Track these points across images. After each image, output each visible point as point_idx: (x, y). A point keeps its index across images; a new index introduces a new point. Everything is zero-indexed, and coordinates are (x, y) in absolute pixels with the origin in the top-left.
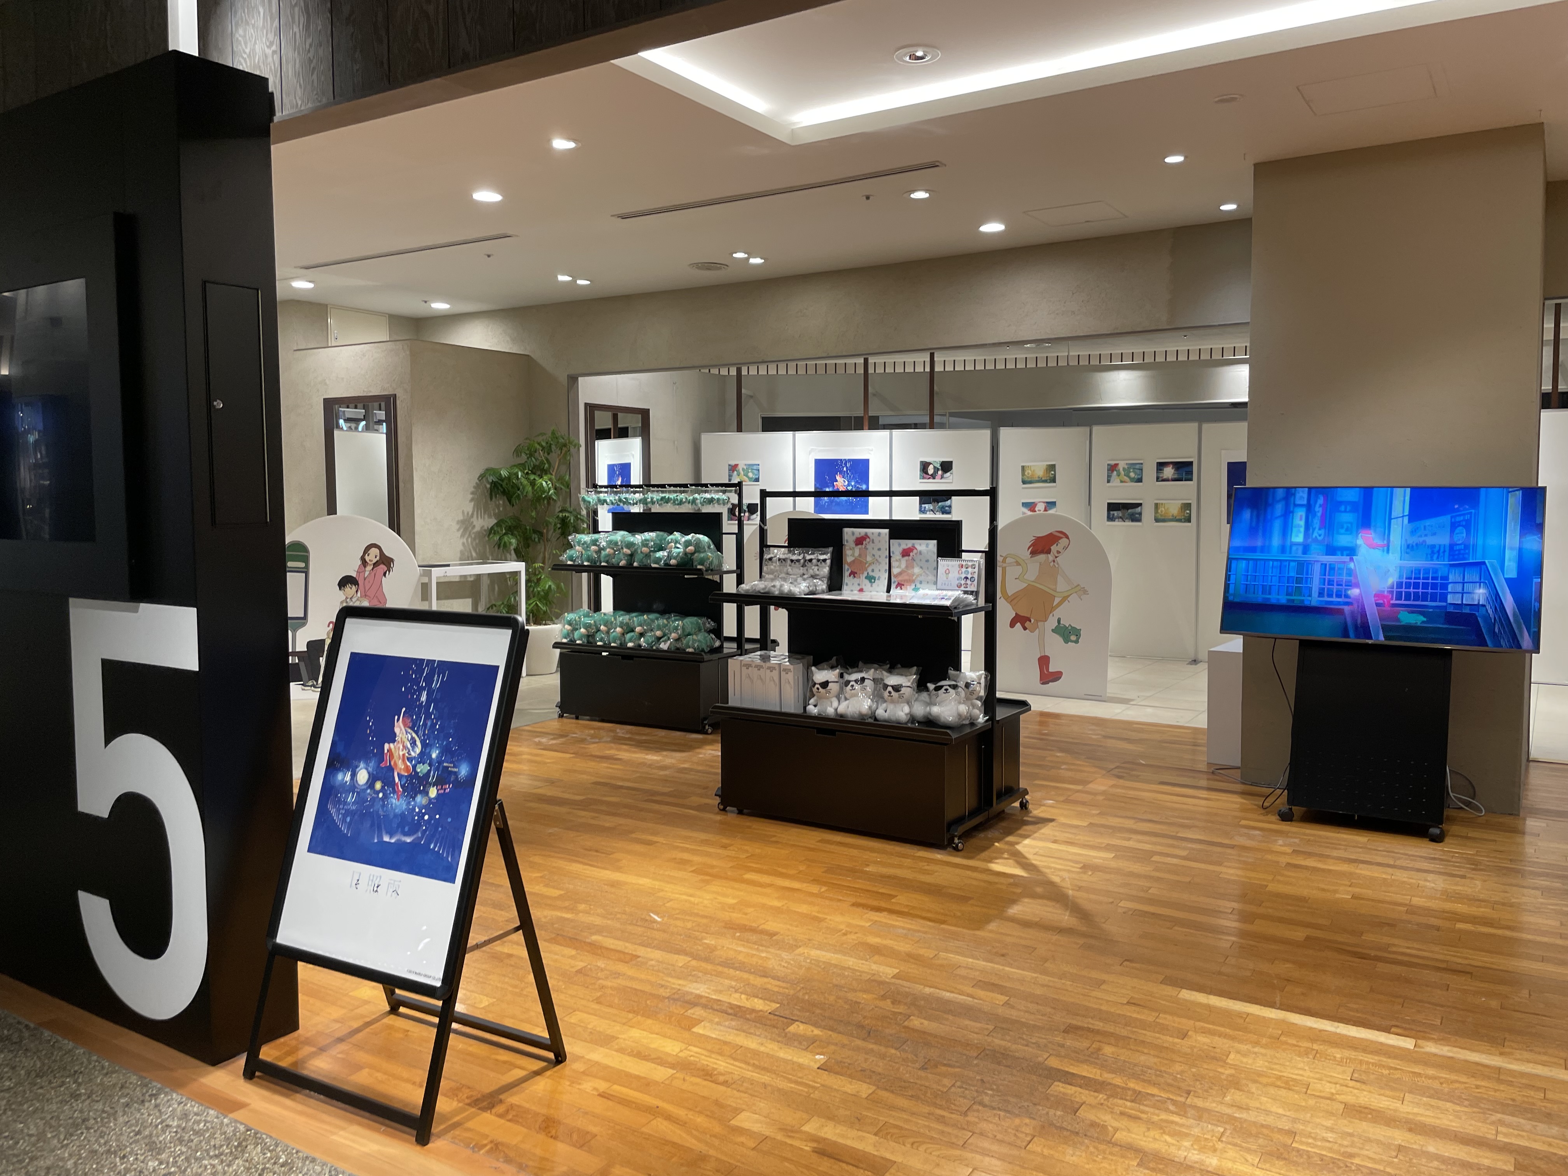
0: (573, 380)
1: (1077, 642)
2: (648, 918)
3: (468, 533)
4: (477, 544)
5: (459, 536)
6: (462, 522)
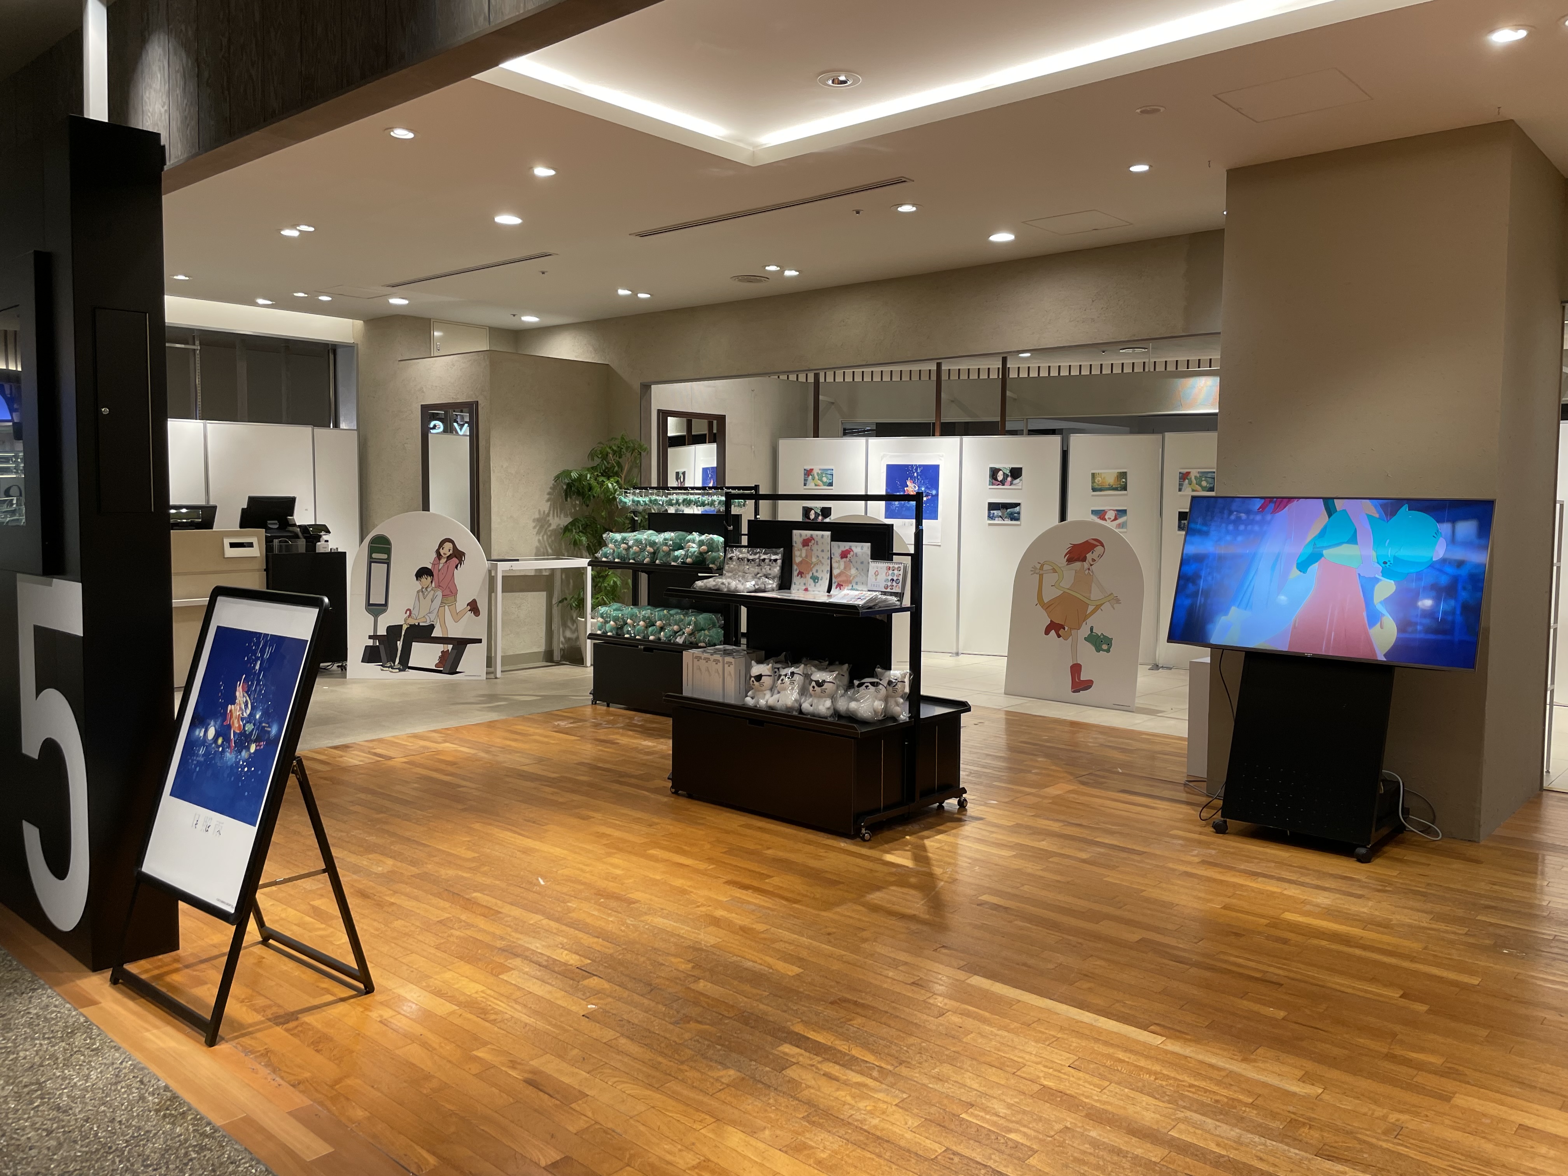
0: (646, 388)
1: (1108, 651)
2: (535, 881)
3: (544, 531)
4: (552, 541)
5: (535, 533)
6: (538, 520)
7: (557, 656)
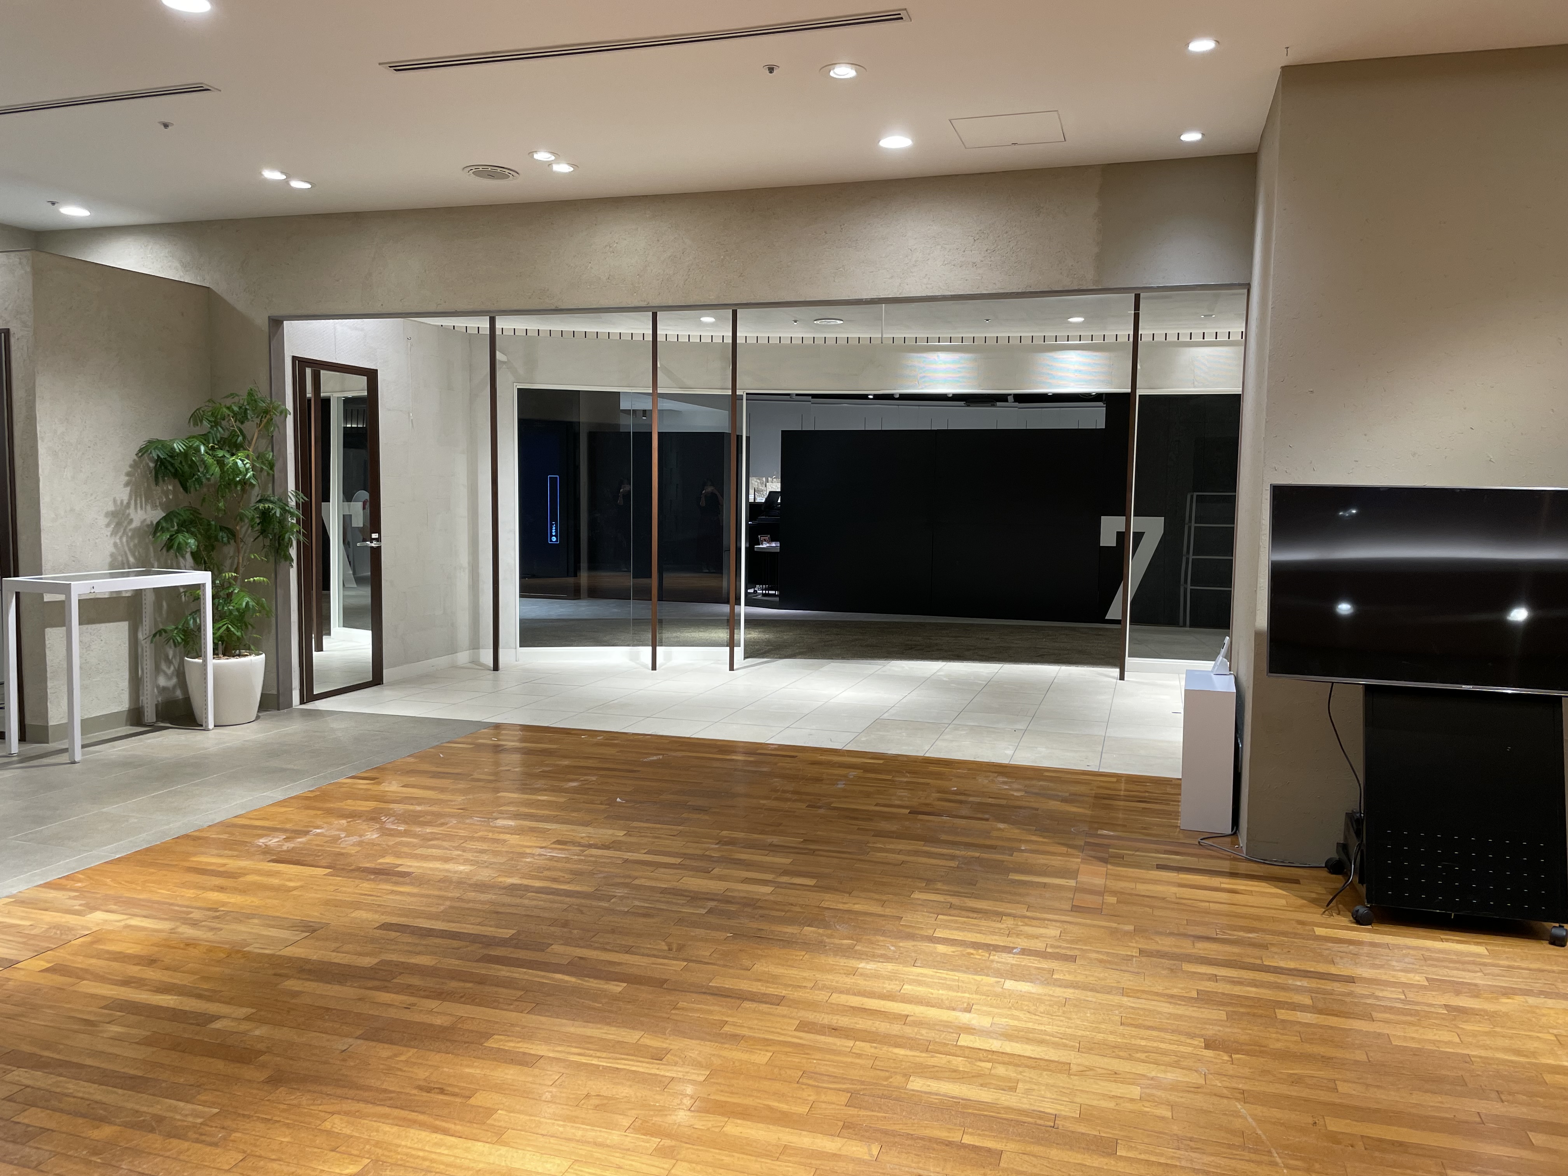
3: (122, 530)
4: (135, 546)
5: (109, 534)
6: (113, 514)
7: (150, 715)
